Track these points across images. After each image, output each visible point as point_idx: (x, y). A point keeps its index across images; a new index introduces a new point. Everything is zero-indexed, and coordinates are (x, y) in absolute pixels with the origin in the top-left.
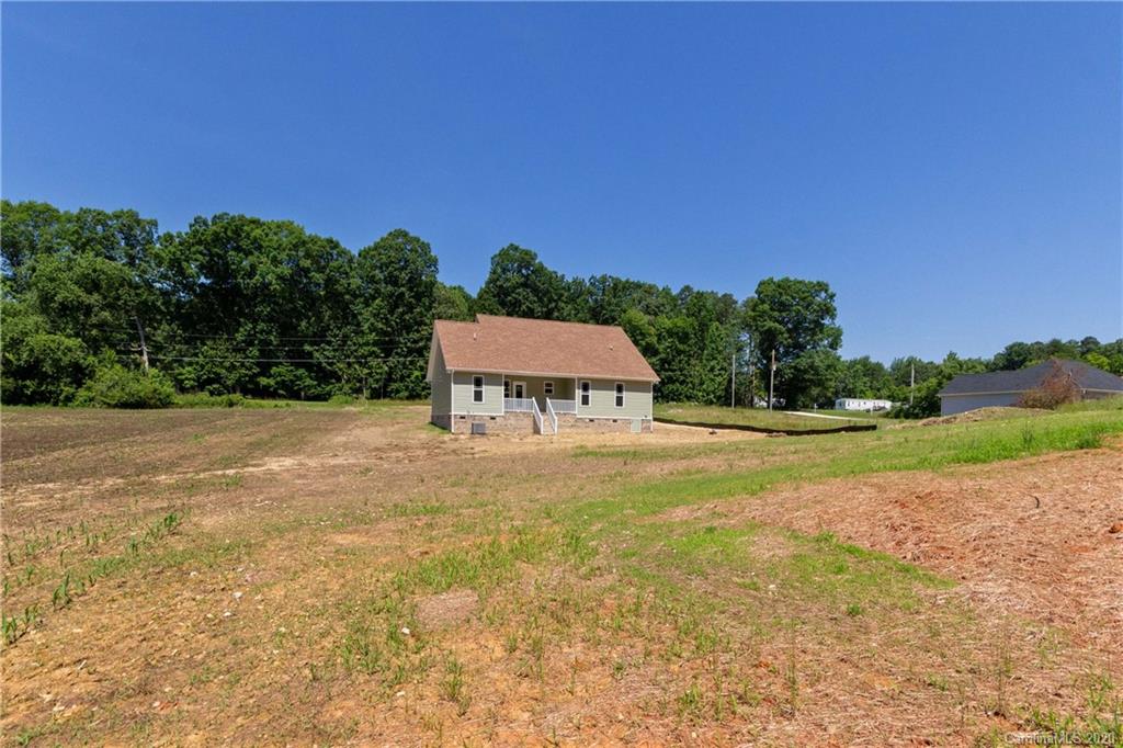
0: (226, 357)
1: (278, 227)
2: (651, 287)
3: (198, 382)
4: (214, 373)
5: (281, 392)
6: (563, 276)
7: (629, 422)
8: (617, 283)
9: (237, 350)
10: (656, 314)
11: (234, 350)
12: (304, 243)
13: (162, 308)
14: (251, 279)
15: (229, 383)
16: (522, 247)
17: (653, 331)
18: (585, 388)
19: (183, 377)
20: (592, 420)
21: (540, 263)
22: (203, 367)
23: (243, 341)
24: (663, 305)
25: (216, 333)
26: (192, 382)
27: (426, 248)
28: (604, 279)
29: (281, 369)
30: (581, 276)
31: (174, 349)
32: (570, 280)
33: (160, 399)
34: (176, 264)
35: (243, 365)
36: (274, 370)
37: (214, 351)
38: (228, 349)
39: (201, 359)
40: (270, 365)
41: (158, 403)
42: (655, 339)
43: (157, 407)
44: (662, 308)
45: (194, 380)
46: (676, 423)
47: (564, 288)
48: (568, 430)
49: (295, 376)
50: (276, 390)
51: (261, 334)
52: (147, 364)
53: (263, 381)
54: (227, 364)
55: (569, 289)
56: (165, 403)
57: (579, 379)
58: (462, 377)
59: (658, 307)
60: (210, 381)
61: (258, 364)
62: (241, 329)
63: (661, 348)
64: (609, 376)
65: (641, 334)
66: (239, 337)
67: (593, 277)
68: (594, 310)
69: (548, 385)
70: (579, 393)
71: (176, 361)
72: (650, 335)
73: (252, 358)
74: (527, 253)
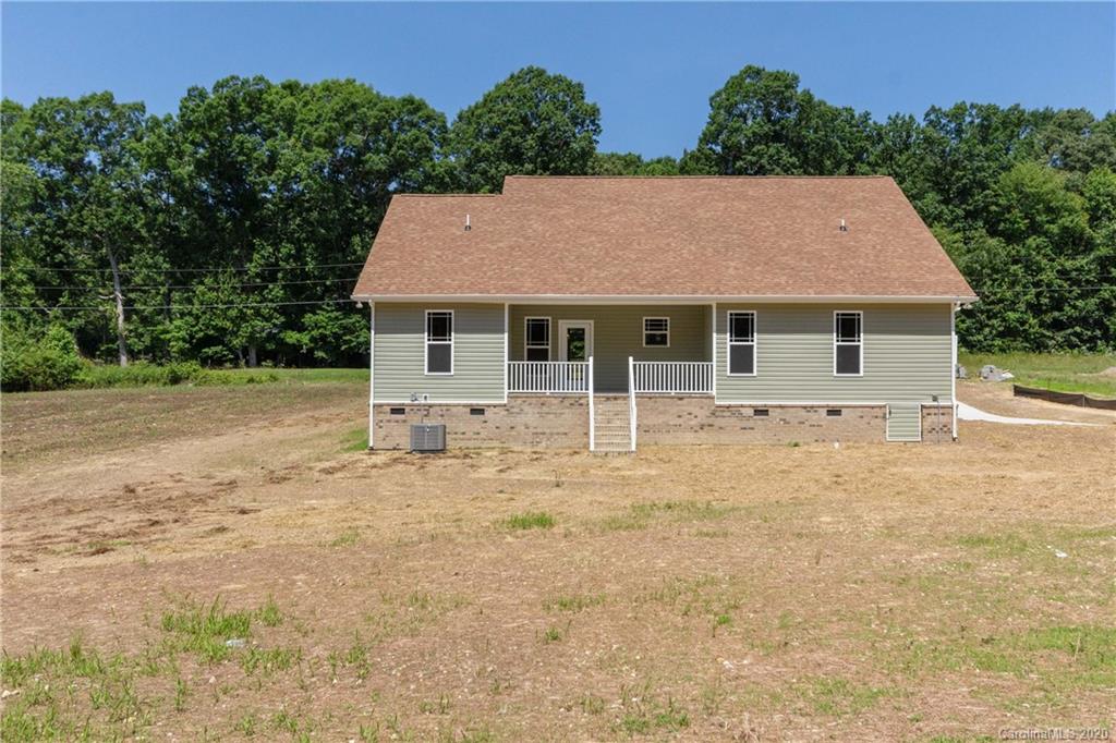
0: (232, 302)
1: (327, 89)
2: (1072, 115)
3: (190, 343)
4: (215, 327)
5: (320, 354)
6: (867, 115)
7: (883, 414)
8: (988, 113)
9: (247, 290)
10: (1086, 168)
11: (244, 289)
12: (354, 107)
13: (144, 232)
14: (270, 175)
15: (236, 342)
16: (770, 68)
17: (1077, 201)
18: (742, 327)
19: (168, 336)
20: (761, 412)
21: (807, 93)
22: (197, 318)
23: (257, 275)
24: (1103, 147)
25: (217, 265)
26: (181, 343)
27: (576, 91)
28: (958, 113)
29: (321, 317)
30: (905, 113)
31: (158, 294)
32: (883, 121)
33: (52, 375)
34: (158, 162)
35: (257, 313)
36: (308, 318)
37: (215, 293)
38: (234, 288)
39: (196, 308)
40: (302, 311)
41: (50, 381)
42: (1082, 220)
43: (46, 388)
44: (1101, 154)
45: (184, 340)
46: (1090, 403)
47: (868, 138)
48: (689, 437)
49: (341, 326)
50: (311, 351)
51: (287, 261)
52: (121, 318)
53: (292, 337)
54: (233, 313)
55: (881, 139)
56: (62, 380)
57: (722, 307)
58: (400, 316)
59: (1092, 154)
60: (208, 341)
61: (283, 311)
62: (256, 256)
63: (1099, 236)
64: (810, 296)
65: (1049, 210)
66: (252, 268)
67: (933, 109)
68: (938, 171)
69: (656, 324)
70: (721, 343)
71: (160, 312)
72: (1071, 211)
73: (272, 301)
74: (777, 77)
